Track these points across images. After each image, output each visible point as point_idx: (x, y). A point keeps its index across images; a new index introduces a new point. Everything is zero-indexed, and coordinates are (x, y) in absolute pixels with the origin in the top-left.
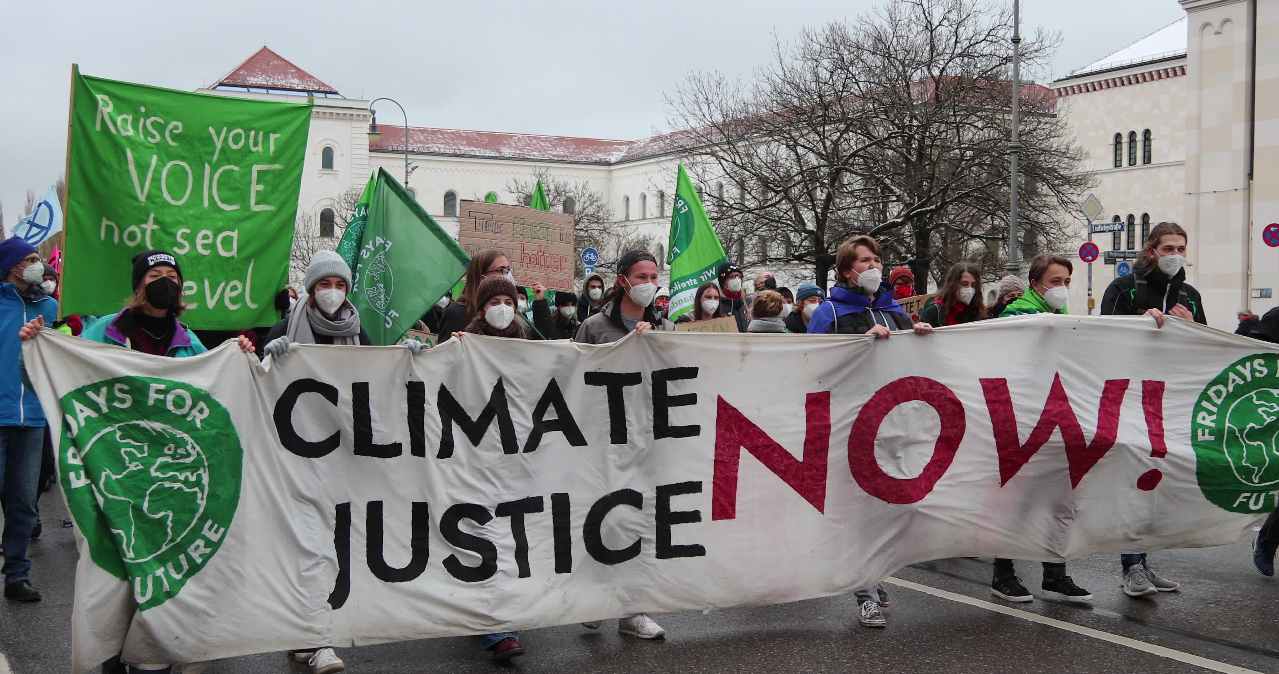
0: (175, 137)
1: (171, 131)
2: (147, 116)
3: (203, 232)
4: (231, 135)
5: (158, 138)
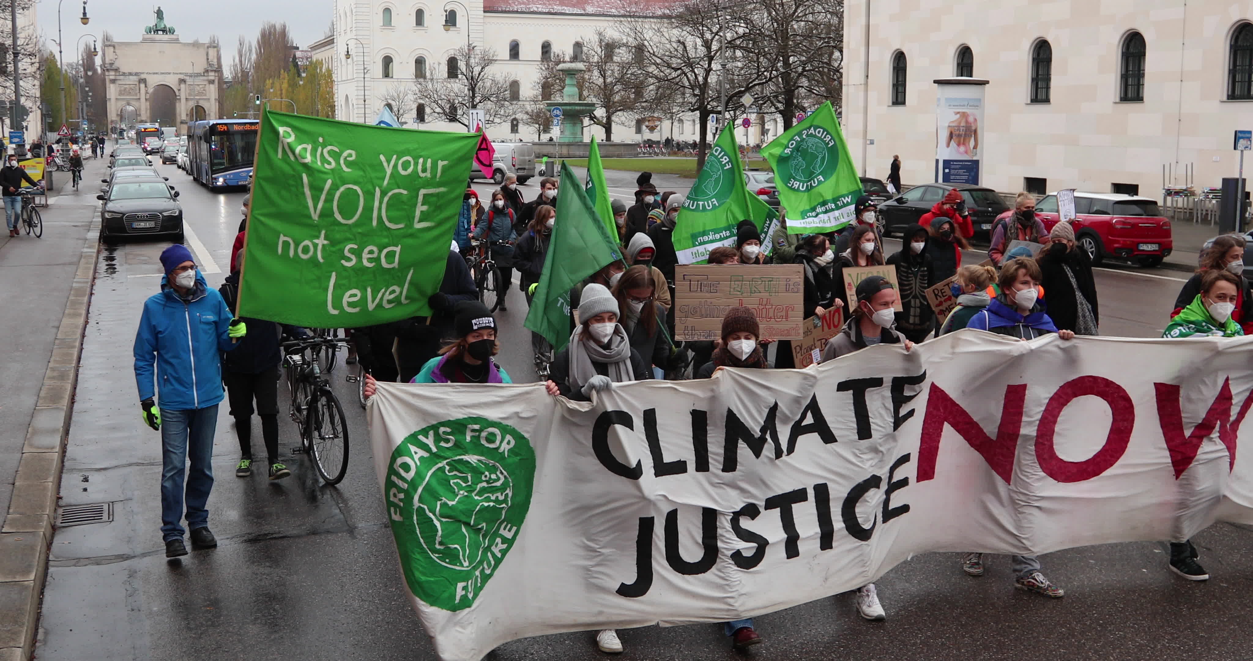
0: (349, 164)
1: (345, 159)
2: (324, 146)
3: (369, 248)
4: (400, 162)
5: (333, 164)
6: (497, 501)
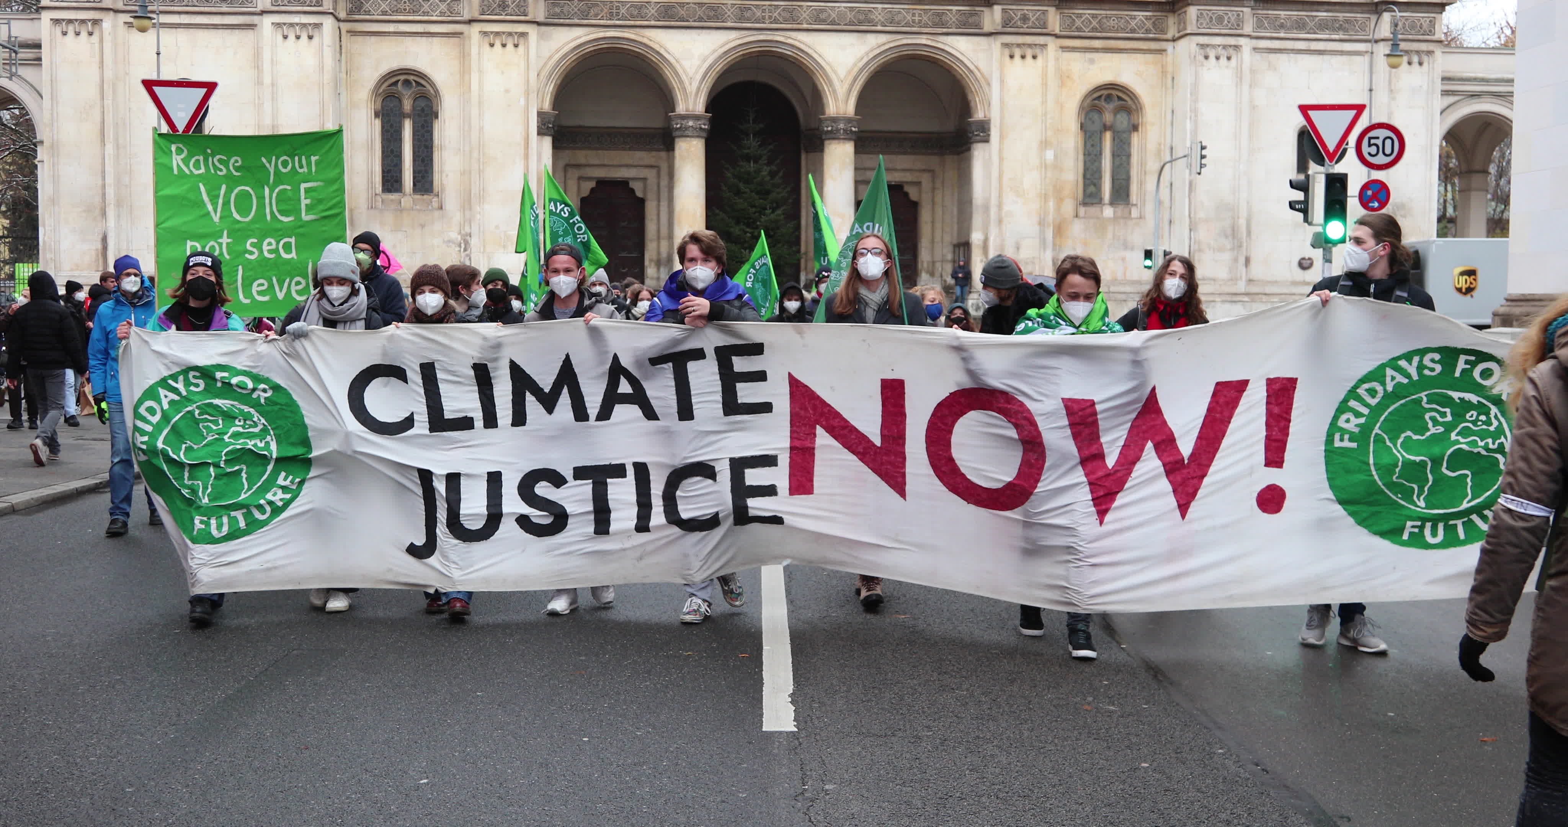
0: (237, 169)
1: (233, 165)
2: (213, 156)
3: (268, 241)
4: (280, 162)
5: (225, 171)
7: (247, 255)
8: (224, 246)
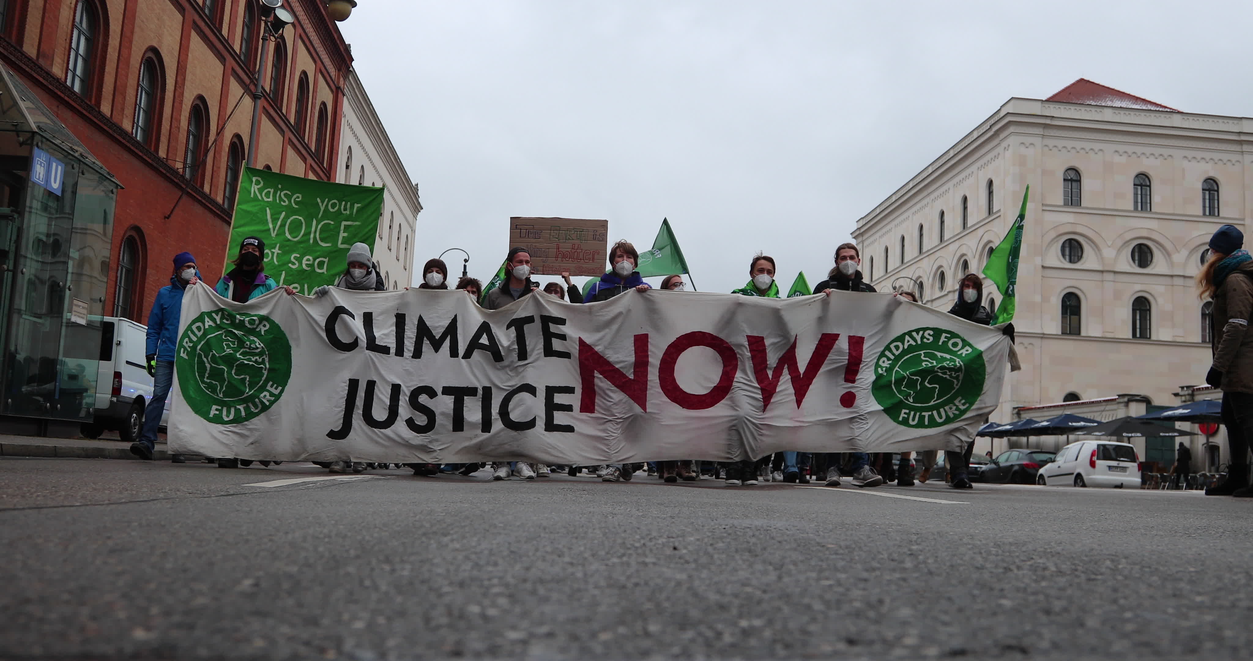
0: (296, 203)
1: (295, 200)
2: (282, 190)
3: (307, 257)
4: (330, 203)
5: (287, 203)
6: (256, 362)
7: (290, 265)
8: (275, 254)
